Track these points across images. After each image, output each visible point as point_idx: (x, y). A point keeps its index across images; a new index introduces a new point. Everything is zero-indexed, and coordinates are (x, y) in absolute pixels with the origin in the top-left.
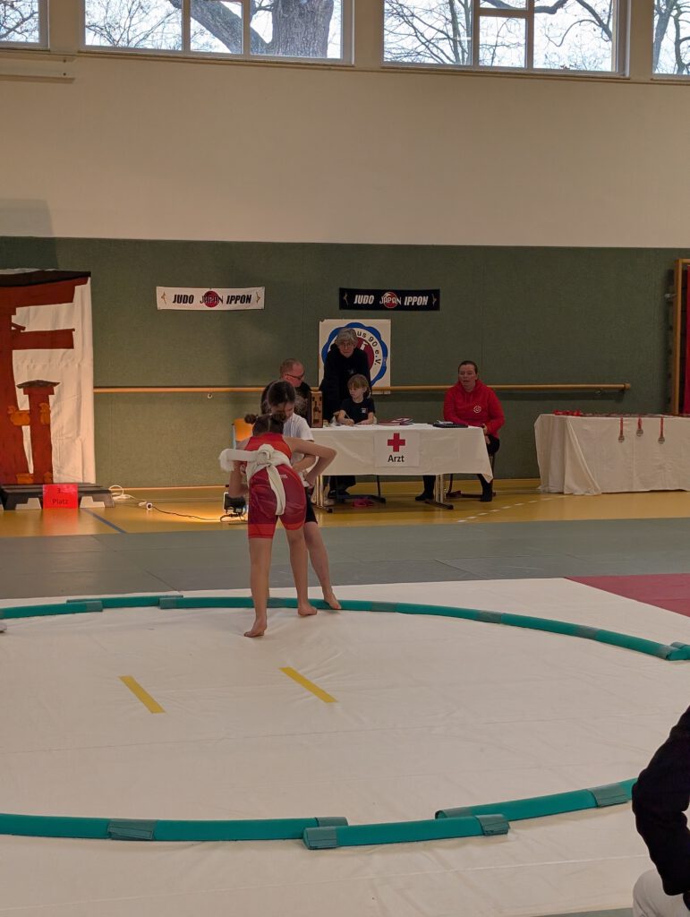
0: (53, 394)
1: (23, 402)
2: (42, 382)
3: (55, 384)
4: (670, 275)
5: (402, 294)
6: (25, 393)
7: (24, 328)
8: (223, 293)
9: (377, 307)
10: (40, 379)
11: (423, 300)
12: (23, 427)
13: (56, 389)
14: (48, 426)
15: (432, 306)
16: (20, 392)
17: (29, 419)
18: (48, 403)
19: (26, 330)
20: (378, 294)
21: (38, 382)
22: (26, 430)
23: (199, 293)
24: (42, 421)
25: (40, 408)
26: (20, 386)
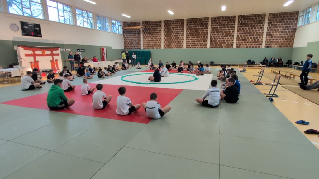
3: (58, 60)
4: (100, 48)
5: (82, 50)
8: (67, 49)
9: (80, 51)
10: (56, 59)
11: (83, 50)
12: (55, 65)
15: (84, 51)
16: (55, 61)
18: (57, 62)
19: (54, 54)
20: (80, 50)
23: (64, 49)
24: (57, 64)
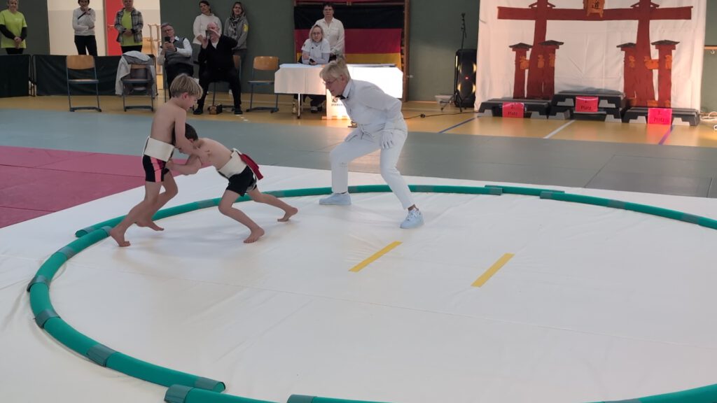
0: (675, 49)
1: (655, 54)
2: (668, 41)
3: (677, 43)
6: (656, 48)
7: (658, 6)
10: (667, 39)
12: (654, 70)
13: (677, 46)
14: (670, 70)
16: (653, 47)
17: (657, 65)
18: (671, 54)
19: (660, 7)
21: (666, 41)
22: (656, 73)
24: (666, 66)
25: (665, 58)
26: (653, 44)
